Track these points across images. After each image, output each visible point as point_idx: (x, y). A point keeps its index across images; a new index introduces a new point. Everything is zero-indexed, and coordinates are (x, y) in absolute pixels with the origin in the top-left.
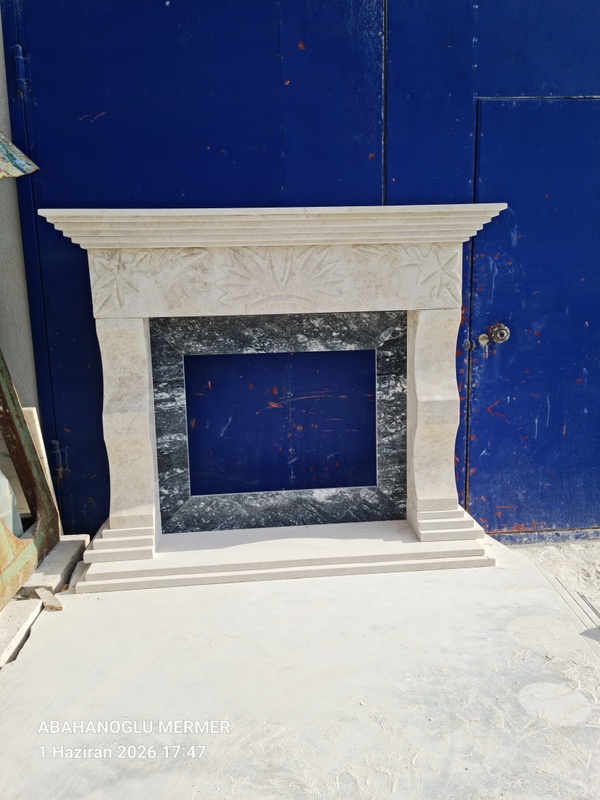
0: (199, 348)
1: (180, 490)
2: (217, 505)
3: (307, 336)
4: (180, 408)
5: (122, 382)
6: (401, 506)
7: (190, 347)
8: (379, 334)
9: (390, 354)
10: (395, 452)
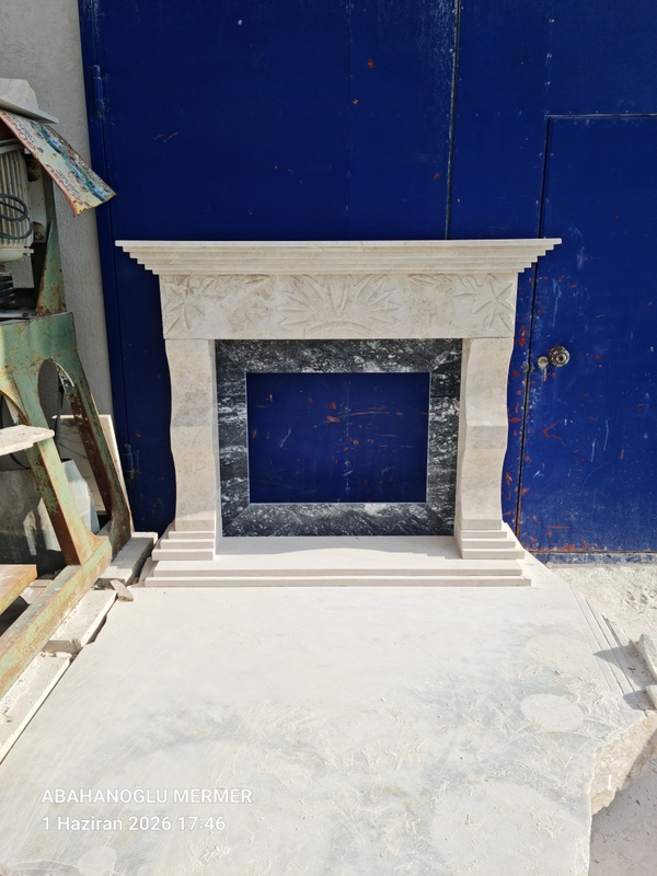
0: (260, 366)
1: (240, 497)
2: (274, 513)
3: (364, 358)
4: (242, 422)
5: (189, 398)
6: (449, 523)
7: (252, 365)
8: (434, 357)
9: (444, 377)
10: (445, 471)
